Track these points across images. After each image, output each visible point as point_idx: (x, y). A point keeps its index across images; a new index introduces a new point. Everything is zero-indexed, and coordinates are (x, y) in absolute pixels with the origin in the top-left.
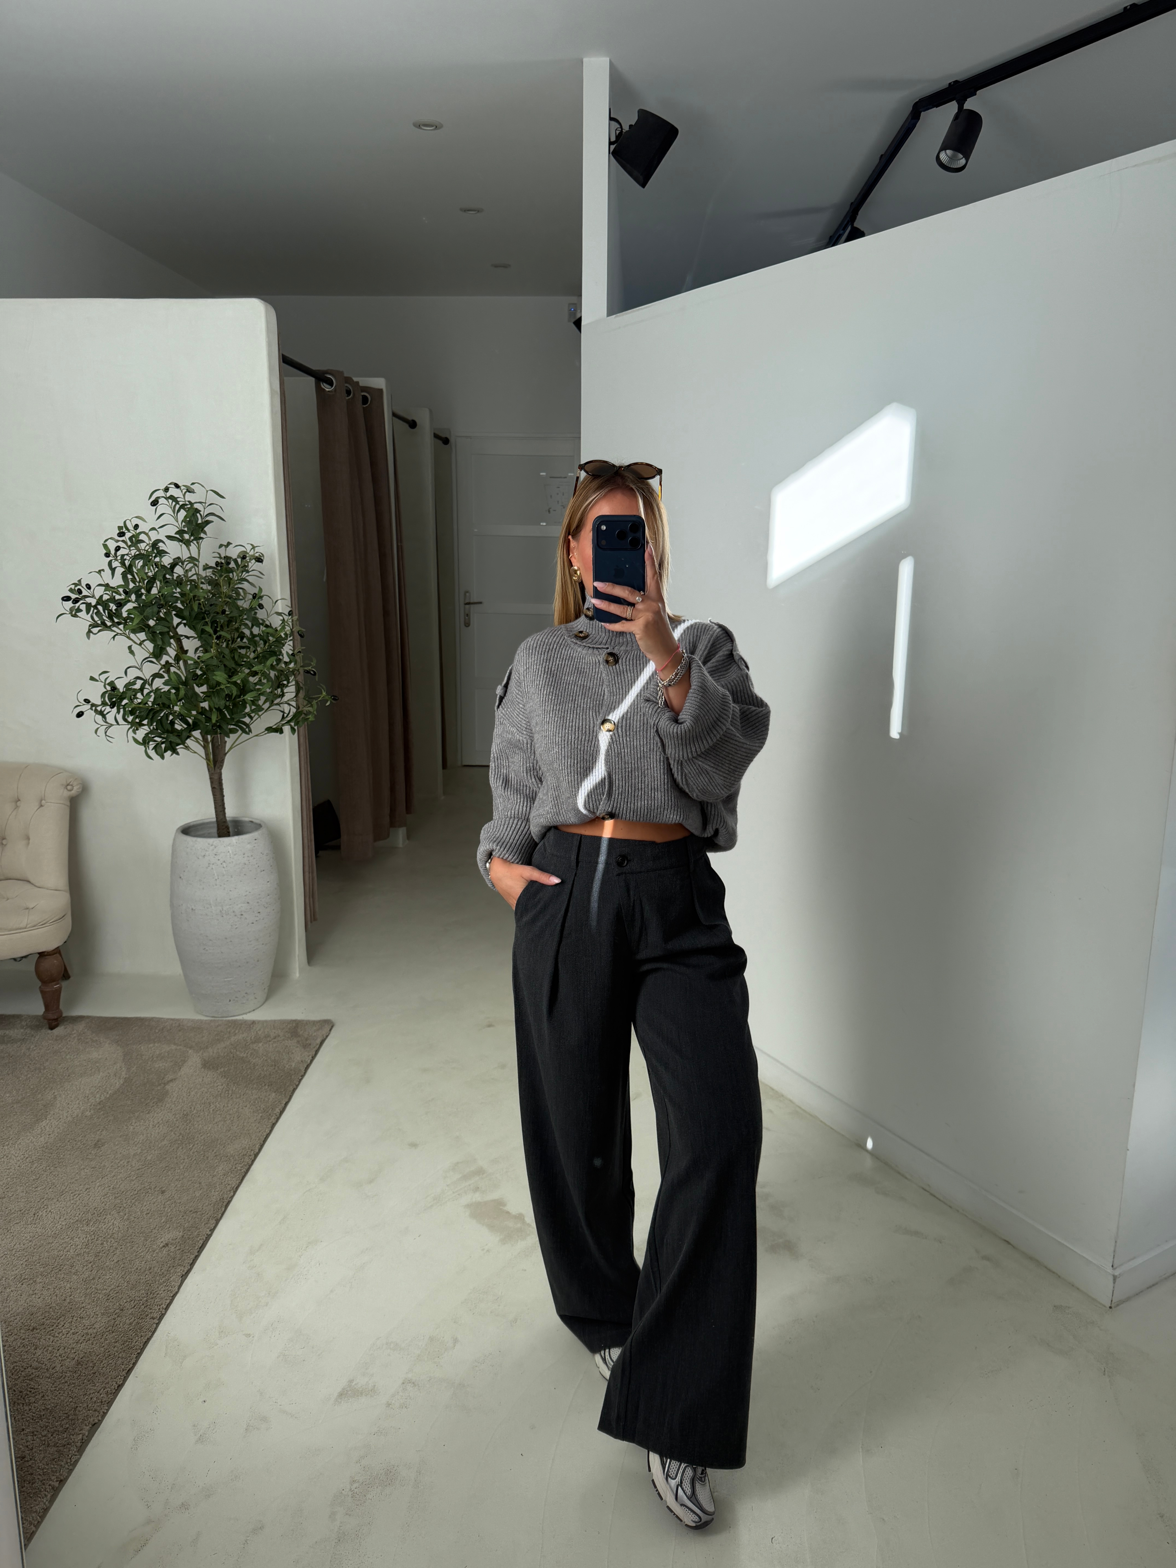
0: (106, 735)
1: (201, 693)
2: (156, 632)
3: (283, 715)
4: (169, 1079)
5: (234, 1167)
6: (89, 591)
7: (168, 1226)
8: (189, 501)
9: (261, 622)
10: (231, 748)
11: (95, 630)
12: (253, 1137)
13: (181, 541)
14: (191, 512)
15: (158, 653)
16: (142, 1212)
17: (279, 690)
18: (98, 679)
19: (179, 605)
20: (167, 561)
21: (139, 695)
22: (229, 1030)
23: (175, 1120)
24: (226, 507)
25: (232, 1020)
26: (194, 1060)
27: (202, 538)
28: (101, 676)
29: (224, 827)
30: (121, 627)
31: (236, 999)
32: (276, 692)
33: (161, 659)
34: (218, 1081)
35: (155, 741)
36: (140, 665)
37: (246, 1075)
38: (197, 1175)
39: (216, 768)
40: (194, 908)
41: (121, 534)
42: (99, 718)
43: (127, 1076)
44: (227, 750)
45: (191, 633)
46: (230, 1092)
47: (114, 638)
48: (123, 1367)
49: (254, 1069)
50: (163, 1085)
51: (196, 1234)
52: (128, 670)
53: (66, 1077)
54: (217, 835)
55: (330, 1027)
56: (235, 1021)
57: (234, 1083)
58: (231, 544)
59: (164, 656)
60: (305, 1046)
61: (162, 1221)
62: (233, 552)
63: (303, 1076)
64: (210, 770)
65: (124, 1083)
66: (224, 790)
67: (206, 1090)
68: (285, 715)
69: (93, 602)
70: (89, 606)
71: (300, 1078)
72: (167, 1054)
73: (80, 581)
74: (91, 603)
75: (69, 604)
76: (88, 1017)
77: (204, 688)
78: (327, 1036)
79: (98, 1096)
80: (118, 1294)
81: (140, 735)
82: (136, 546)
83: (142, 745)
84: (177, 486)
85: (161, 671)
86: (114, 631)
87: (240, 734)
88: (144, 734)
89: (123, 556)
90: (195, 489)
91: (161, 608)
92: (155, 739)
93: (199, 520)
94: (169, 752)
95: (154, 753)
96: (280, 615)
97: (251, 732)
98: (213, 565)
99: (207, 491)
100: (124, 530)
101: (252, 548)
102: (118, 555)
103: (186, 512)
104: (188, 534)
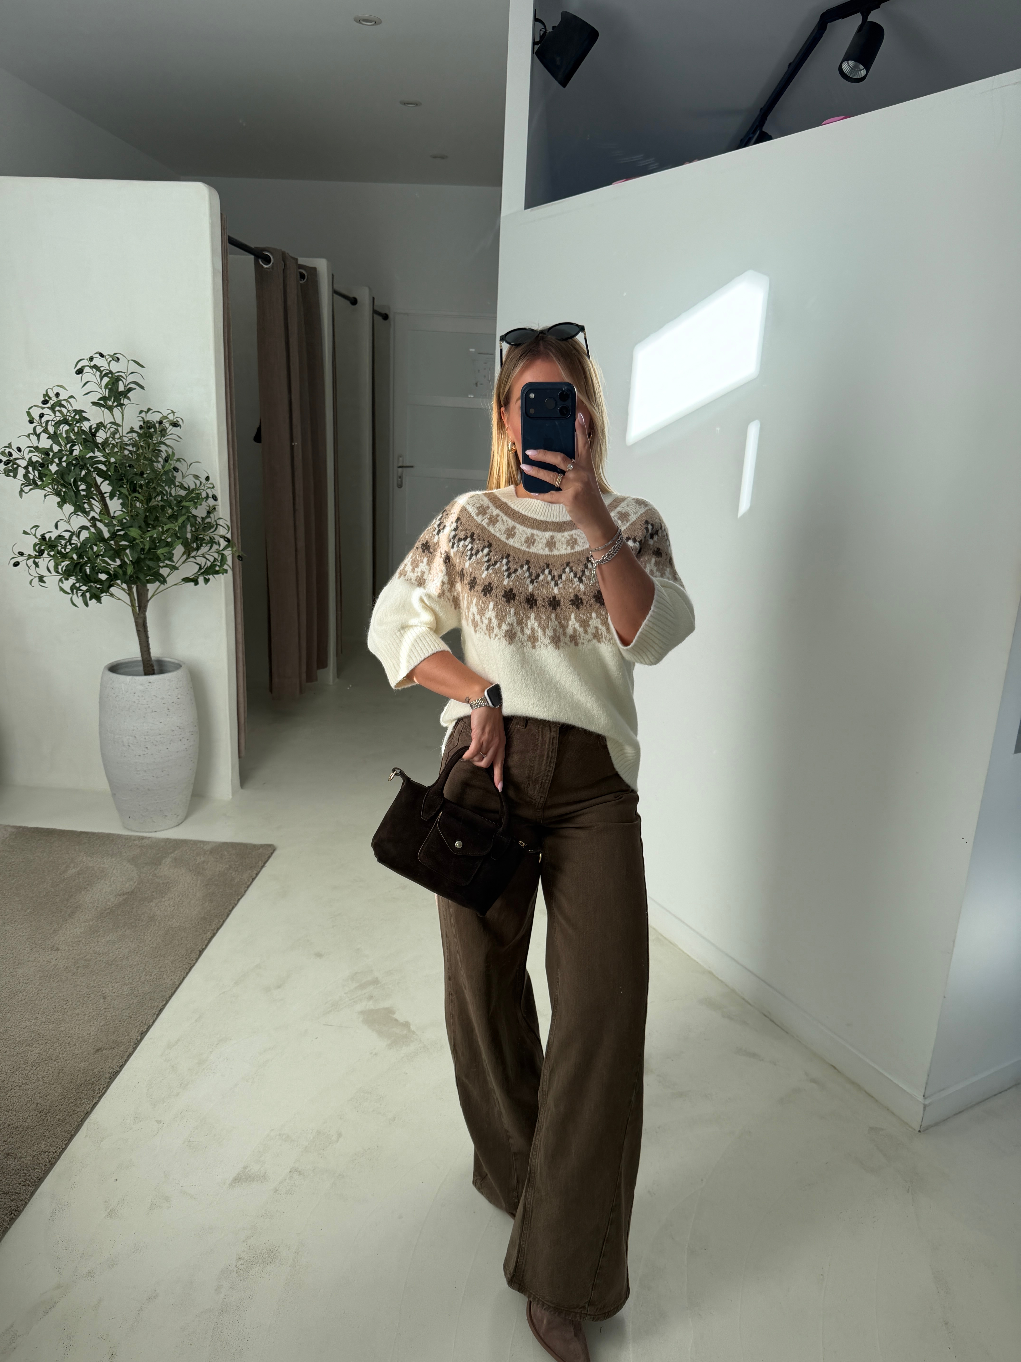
3: (200, 568)
6: (19, 453)
8: (112, 370)
9: (178, 484)
10: (153, 596)
11: (27, 489)
13: (103, 406)
18: (30, 533)
20: (89, 426)
27: (124, 405)
28: (33, 530)
29: (148, 665)
30: (50, 485)
35: (81, 590)
39: (140, 613)
40: (118, 738)
41: (44, 402)
44: (149, 597)
52: (59, 523)
54: (142, 673)
55: (271, 853)
58: (150, 410)
59: (91, 512)
62: (153, 418)
64: (135, 615)
66: (149, 633)
69: (23, 463)
73: (9, 445)
75: (2, 466)
81: (67, 585)
82: (60, 411)
83: (69, 594)
84: (102, 355)
85: (88, 524)
86: (45, 490)
87: (159, 584)
88: (72, 584)
89: (47, 422)
90: (118, 359)
91: (82, 469)
92: (81, 588)
93: (121, 388)
94: (94, 600)
95: (78, 600)
96: (196, 477)
97: (166, 583)
98: (137, 428)
99: (128, 361)
100: (47, 398)
101: (172, 414)
102: (42, 422)
103: (109, 379)
104: (111, 401)
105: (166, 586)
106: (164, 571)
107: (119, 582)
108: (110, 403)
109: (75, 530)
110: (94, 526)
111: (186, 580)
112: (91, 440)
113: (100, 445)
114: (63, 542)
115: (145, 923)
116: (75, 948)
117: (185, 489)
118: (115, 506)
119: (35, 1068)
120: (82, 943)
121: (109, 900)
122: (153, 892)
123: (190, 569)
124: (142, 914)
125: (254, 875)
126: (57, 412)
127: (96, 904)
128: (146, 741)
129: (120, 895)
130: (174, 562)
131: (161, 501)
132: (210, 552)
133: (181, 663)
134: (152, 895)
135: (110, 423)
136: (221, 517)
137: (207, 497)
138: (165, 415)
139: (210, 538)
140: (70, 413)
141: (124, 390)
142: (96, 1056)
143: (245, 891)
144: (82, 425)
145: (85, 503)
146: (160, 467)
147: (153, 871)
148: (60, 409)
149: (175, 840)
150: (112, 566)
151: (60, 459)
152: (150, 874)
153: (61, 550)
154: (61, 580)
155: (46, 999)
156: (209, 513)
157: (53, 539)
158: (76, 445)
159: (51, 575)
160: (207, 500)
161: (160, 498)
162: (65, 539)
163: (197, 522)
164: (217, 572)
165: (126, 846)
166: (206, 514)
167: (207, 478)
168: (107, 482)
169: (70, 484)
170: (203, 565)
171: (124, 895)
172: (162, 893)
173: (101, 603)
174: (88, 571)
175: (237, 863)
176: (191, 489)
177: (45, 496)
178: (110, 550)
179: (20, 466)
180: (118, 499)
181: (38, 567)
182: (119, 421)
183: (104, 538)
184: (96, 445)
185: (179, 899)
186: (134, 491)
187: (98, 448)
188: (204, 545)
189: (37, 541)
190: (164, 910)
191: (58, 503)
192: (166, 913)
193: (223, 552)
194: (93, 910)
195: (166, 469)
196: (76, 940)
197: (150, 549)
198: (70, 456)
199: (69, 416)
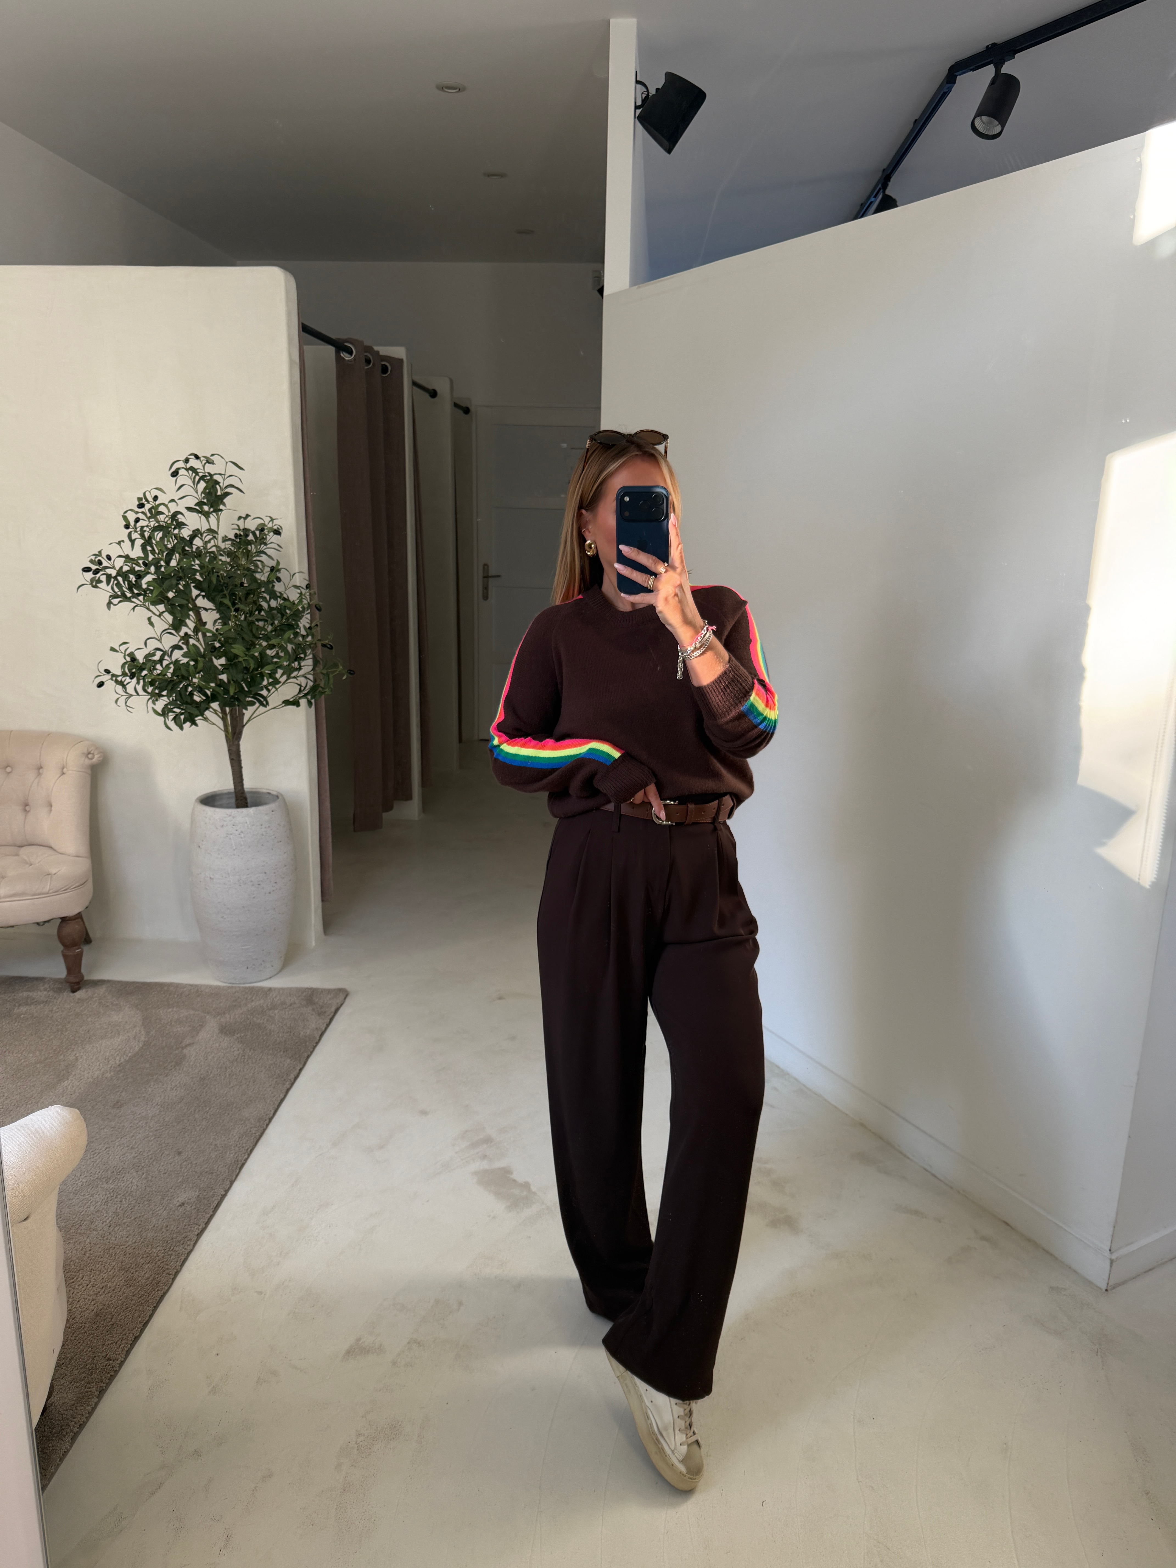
0: (126, 706)
1: (220, 665)
2: (175, 605)
3: (300, 689)
4: (187, 1043)
5: (249, 1131)
6: (109, 561)
7: (184, 1186)
8: (209, 473)
9: (278, 594)
10: (249, 720)
11: (115, 601)
12: (268, 1102)
13: (201, 512)
14: (210, 486)
15: (177, 625)
16: (159, 1171)
17: (296, 663)
18: (118, 650)
19: (198, 577)
20: (186, 533)
21: (158, 666)
22: (245, 996)
23: (192, 1083)
24: (245, 479)
25: (249, 987)
26: (212, 1025)
27: (221, 510)
28: (121, 647)
29: (241, 797)
30: (141, 598)
31: (254, 967)
32: (293, 665)
33: (180, 631)
34: (234, 1046)
35: (174, 712)
36: (159, 636)
37: (262, 1041)
38: (212, 1137)
39: (234, 740)
40: (212, 877)
41: (141, 506)
42: (119, 688)
43: (147, 1039)
44: (245, 721)
45: (209, 605)
46: (246, 1057)
47: (134, 609)
48: (140, 1319)
49: (270, 1034)
50: (180, 1049)
51: (211, 1193)
52: (148, 641)
53: (87, 1039)
54: (235, 806)
55: (345, 996)
56: (253, 988)
57: (251, 1049)
58: (250, 516)
59: (183, 627)
60: (319, 1014)
61: (179, 1181)
62: (251, 525)
63: (317, 1043)
64: (228, 742)
65: (143, 1046)
66: (242, 763)
67: (222, 1054)
68: (302, 688)
69: (113, 573)
70: (109, 577)
71: (315, 1045)
72: (184, 1019)
73: (100, 552)
74: (111, 575)
75: (90, 575)
76: (109, 981)
77: (223, 661)
78: (342, 1005)
79: (118, 1058)
80: (135, 1250)
81: (159, 706)
82: (155, 517)
83: (163, 716)
84: (197, 457)
85: (181, 642)
86: (134, 602)
87: (259, 706)
88: (163, 705)
89: (143, 527)
90: (214, 460)
91: (179, 580)
92: (174, 710)
94: (187, 723)
95: (173, 724)
96: (298, 588)
97: (267, 705)
98: (232, 537)
99: (227, 463)
100: (143, 502)
101: (271, 520)
102: (138, 527)
103: (205, 483)
104: (208, 506)
105: (268, 708)
106: (264, 692)
108: (206, 508)
110: (187, 643)
111: (286, 703)
114: (154, 661)
117: (287, 601)
118: (212, 619)
123: (290, 690)
133: (279, 795)
135: (207, 530)
138: (264, 521)
140: (167, 518)
141: (220, 494)
144: (179, 531)
154: (151, 700)
157: (143, 657)
158: (174, 553)
162: (157, 658)
168: (203, 595)
173: (196, 726)
189: (126, 659)
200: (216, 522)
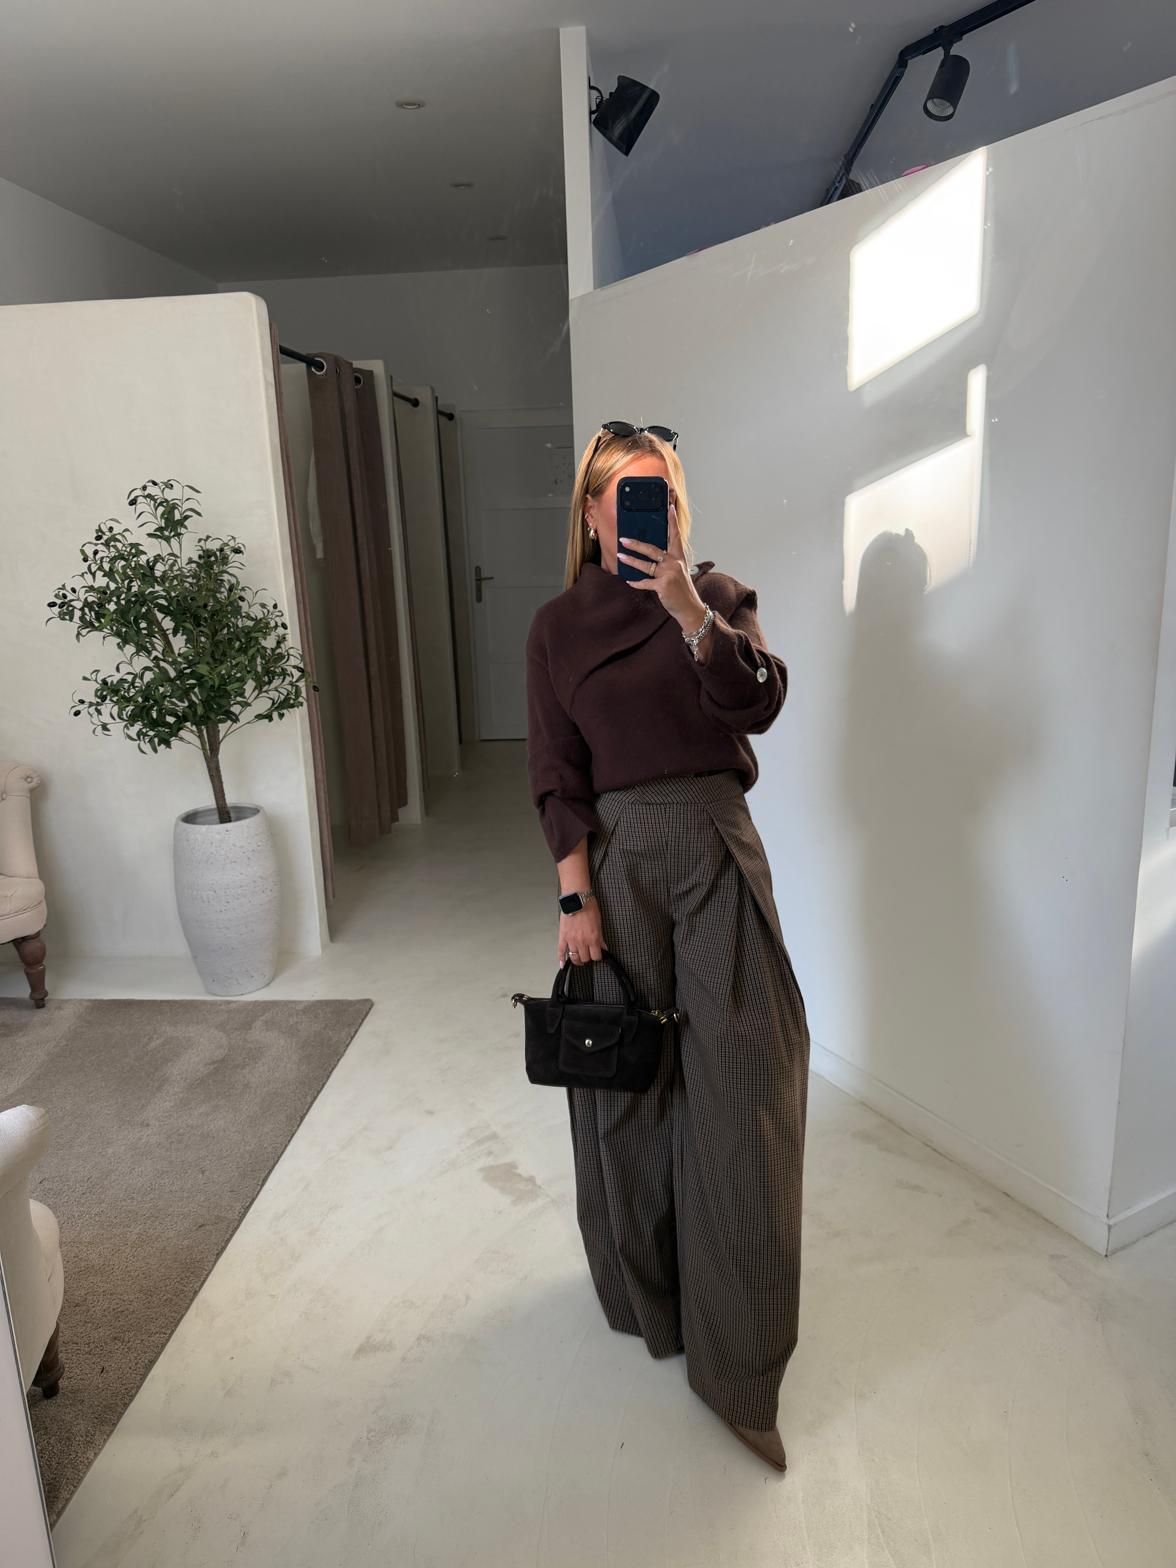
3: (273, 703)
6: (74, 594)
8: (167, 498)
9: (245, 614)
11: (84, 632)
13: (160, 537)
14: (169, 509)
17: (267, 678)
19: (162, 601)
20: (146, 560)
21: (130, 690)
24: (203, 502)
27: (181, 534)
28: (93, 675)
29: (224, 813)
30: (108, 626)
32: (264, 680)
35: (148, 736)
36: (130, 660)
39: (212, 756)
40: (197, 893)
41: (98, 538)
44: (221, 738)
52: (119, 666)
54: (216, 822)
55: (369, 1007)
58: (211, 537)
62: (213, 545)
64: (207, 759)
66: (223, 777)
69: (79, 604)
73: (63, 586)
75: (56, 609)
78: (366, 1016)
81: (133, 731)
82: (115, 547)
83: (136, 740)
84: (155, 483)
85: (151, 665)
86: (103, 631)
87: (231, 723)
88: (138, 730)
89: (102, 558)
90: (172, 486)
91: (143, 606)
92: (148, 733)
93: (177, 516)
94: (162, 745)
95: (147, 747)
96: (263, 606)
97: (239, 721)
98: (196, 558)
99: (183, 487)
100: (100, 534)
101: (233, 540)
102: (97, 558)
103: (164, 509)
104: (167, 531)
105: (239, 724)
106: (236, 709)
107: (188, 724)
108: (167, 533)
109: (138, 672)
110: (158, 666)
111: (260, 717)
112: (150, 575)
113: (158, 579)
114: (126, 685)
115: (238, 1092)
116: (167, 1123)
117: (252, 619)
118: (179, 643)
119: (134, 1250)
120: (174, 1117)
121: (198, 1070)
122: (245, 1058)
123: (262, 705)
124: (236, 1082)
125: (353, 1034)
126: (111, 548)
127: (184, 1076)
128: (227, 895)
129: (210, 1065)
130: (245, 698)
131: (228, 633)
132: (283, 684)
133: (259, 808)
134: (245, 1062)
135: (168, 555)
136: (291, 646)
137: (276, 626)
138: (226, 542)
139: (282, 669)
140: (125, 547)
141: (180, 518)
142: (199, 1233)
143: (345, 1051)
144: (139, 559)
145: (147, 642)
146: (223, 597)
147: (243, 1037)
148: (114, 544)
149: (265, 1002)
150: (181, 708)
151: (118, 598)
152: (240, 1039)
153: (124, 694)
154: (126, 726)
155: (140, 1178)
156: (279, 643)
157: (115, 683)
158: (134, 581)
159: (115, 722)
160: (276, 629)
161: (225, 631)
162: (128, 682)
163: (267, 654)
164: (292, 706)
165: (212, 1011)
166: (275, 645)
167: (275, 606)
168: (169, 618)
169: (130, 623)
170: (276, 699)
171: (214, 1063)
172: (255, 1059)
173: (170, 748)
174: (154, 715)
175: (333, 1022)
176: (258, 618)
177: (104, 638)
178: (178, 690)
179: (76, 608)
180: (183, 635)
181: (101, 714)
182: (177, 552)
183: (170, 677)
184: (155, 579)
185: (273, 1064)
186: (199, 625)
187: (157, 582)
188: (276, 677)
189: (98, 686)
190: (259, 1076)
191: (118, 644)
192: (261, 1080)
193: (297, 684)
194: (182, 1082)
195: (232, 599)
196: (166, 1114)
197: (219, 687)
198: (129, 593)
199: (125, 551)
200: (178, 545)
